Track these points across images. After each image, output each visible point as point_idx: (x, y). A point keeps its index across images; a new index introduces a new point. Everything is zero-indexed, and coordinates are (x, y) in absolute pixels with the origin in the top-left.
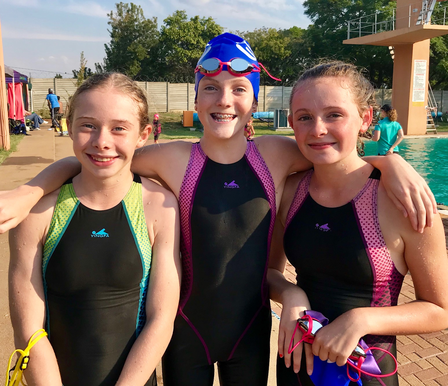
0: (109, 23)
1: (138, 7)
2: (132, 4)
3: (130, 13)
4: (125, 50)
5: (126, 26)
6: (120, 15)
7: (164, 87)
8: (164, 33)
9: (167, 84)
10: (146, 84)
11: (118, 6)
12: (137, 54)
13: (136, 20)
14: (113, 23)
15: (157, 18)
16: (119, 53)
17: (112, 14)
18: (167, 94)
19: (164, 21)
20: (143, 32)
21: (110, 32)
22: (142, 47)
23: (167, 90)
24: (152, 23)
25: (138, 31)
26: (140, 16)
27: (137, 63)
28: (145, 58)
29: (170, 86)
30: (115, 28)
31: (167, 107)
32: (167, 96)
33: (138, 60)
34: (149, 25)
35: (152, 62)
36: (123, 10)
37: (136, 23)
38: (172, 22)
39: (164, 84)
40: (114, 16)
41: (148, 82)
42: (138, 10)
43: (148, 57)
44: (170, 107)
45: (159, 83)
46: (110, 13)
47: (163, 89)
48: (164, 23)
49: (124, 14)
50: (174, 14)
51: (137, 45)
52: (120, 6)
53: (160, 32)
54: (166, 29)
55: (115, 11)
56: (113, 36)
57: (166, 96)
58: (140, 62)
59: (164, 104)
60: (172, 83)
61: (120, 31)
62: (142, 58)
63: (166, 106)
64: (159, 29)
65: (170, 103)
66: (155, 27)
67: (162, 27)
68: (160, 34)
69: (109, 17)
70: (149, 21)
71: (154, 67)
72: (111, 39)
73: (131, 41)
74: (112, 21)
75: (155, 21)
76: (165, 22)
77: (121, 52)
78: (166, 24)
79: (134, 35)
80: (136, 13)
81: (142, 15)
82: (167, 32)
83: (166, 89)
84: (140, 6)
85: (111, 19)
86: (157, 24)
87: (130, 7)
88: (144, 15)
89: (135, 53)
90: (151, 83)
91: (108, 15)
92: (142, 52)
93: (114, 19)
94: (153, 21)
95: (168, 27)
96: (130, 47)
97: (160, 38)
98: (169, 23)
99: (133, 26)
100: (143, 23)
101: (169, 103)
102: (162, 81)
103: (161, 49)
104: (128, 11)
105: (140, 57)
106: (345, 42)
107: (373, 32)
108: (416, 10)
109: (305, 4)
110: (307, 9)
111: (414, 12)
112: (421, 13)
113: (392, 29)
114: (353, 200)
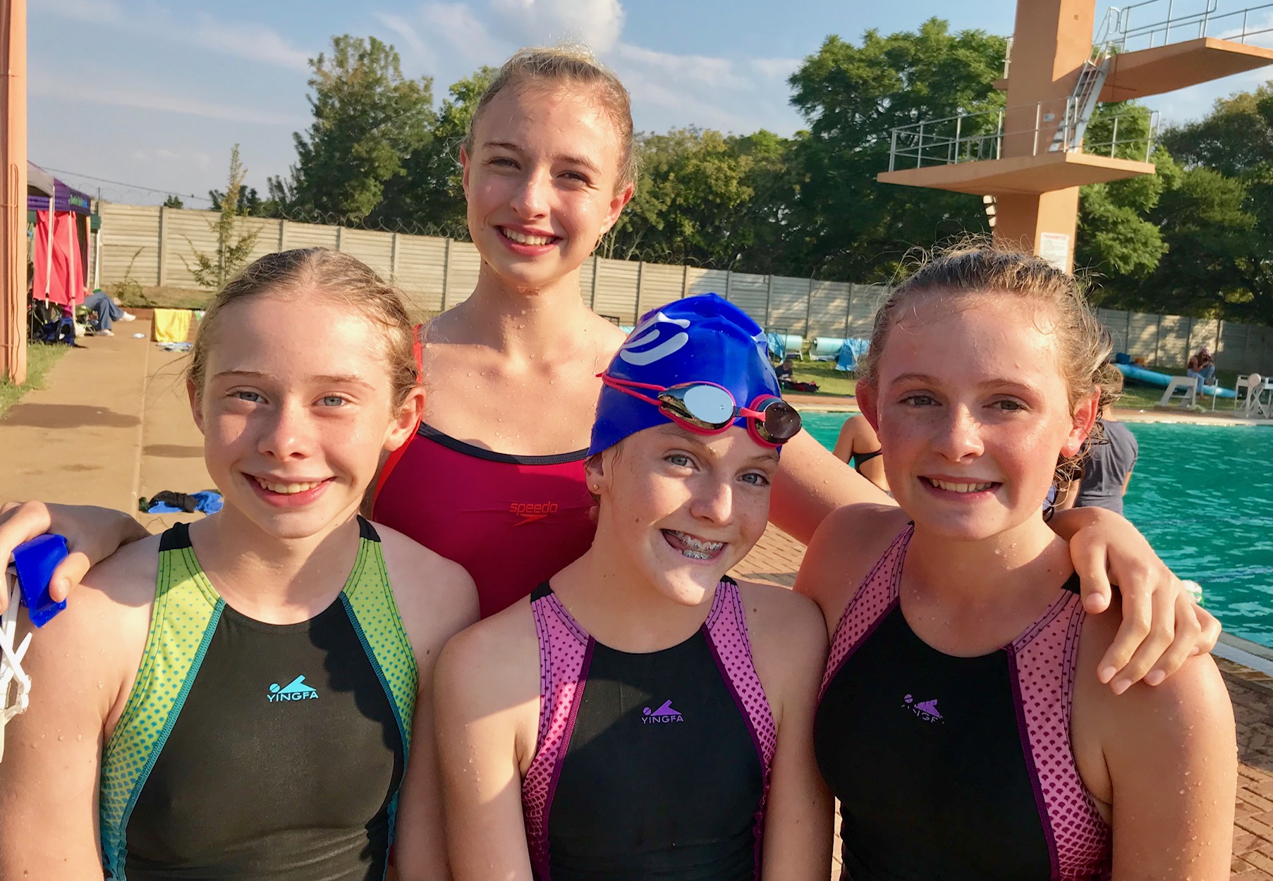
0: (311, 83)
1: (387, 49)
2: (373, 41)
3: (366, 61)
4: (347, 151)
5: (351, 94)
6: (341, 63)
7: (438, 249)
8: (446, 119)
9: (447, 243)
10: (394, 238)
11: (337, 42)
12: (377, 164)
13: (378, 82)
14: (320, 84)
15: (432, 79)
16: (332, 157)
17: (321, 60)
18: (446, 266)
19: (450, 90)
20: (396, 112)
21: (313, 104)
22: (388, 148)
23: (447, 256)
24: (418, 92)
25: (384, 108)
26: (391, 70)
27: (375, 186)
28: (396, 175)
29: (455, 249)
30: (325, 96)
31: (444, 299)
32: (445, 271)
33: (376, 179)
34: (410, 98)
35: (413, 185)
36: (350, 54)
37: (379, 90)
38: (472, 94)
39: (440, 242)
40: (327, 66)
41: (398, 236)
42: (387, 57)
43: (403, 172)
44: (451, 299)
45: (427, 238)
46: (315, 59)
47: (438, 253)
48: (451, 94)
49: (352, 63)
50: (476, 76)
51: (378, 143)
52: (342, 45)
53: (438, 115)
54: (453, 109)
55: (330, 54)
56: (318, 113)
57: (442, 273)
58: (381, 183)
59: (434, 291)
60: (461, 241)
61: (337, 105)
62: (387, 176)
63: (441, 296)
64: (436, 108)
65: (452, 290)
66: (427, 100)
67: (445, 103)
68: (438, 120)
69: (314, 69)
70: (412, 88)
71: (418, 198)
72: (314, 120)
73: (363, 131)
74: (319, 79)
75: (427, 88)
76: (452, 92)
77: (337, 155)
78: (456, 96)
79: (373, 118)
80: (383, 63)
81: (396, 69)
82: (455, 117)
83: (443, 254)
84: (392, 48)
85: (316, 73)
86: (431, 95)
87: (367, 46)
88: (402, 68)
89: (371, 161)
90: (407, 236)
91: (311, 61)
92: (389, 161)
93: (325, 75)
94: (421, 86)
95: (460, 104)
96: (360, 146)
97: (437, 129)
98: (462, 96)
99: (370, 96)
100: (396, 89)
101: (450, 290)
102: (435, 234)
103: (438, 156)
104: (362, 57)
105: (381, 172)
106: (882, 178)
107: (949, 159)
108: (1052, 116)
109: (794, 80)
110: (796, 91)
111: (1045, 120)
112: (1061, 124)
113: (995, 157)
114: (1011, 644)
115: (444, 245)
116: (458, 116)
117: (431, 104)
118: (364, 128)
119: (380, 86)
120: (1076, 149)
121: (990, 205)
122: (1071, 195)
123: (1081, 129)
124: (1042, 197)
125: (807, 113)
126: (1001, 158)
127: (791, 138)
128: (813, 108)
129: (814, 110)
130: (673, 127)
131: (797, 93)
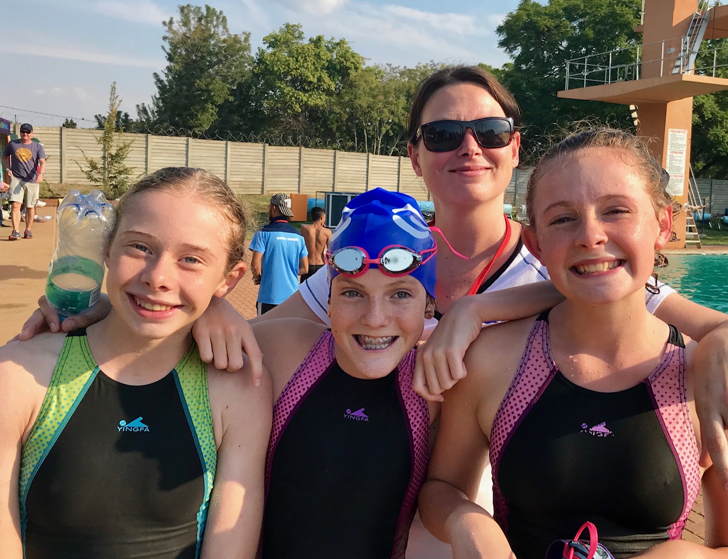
0: (165, 38)
1: (218, 13)
2: (208, 8)
3: (203, 22)
4: (191, 85)
5: (193, 45)
6: (186, 23)
7: (258, 151)
8: (261, 61)
9: (264, 147)
10: (227, 144)
11: (182, 9)
12: (213, 94)
13: (211, 36)
14: (171, 39)
15: (249, 34)
16: (181, 90)
17: (171, 22)
18: (264, 163)
19: (263, 40)
20: (225, 56)
21: (166, 52)
22: (220, 82)
23: (264, 156)
24: (240, 42)
25: (216, 54)
26: (221, 29)
27: (212, 109)
28: (226, 101)
29: (270, 151)
30: (174, 47)
31: (263, 185)
32: (263, 166)
33: (212, 104)
34: (235, 47)
35: (240, 107)
36: (191, 17)
37: (212, 42)
38: (279, 43)
39: (260, 146)
40: (175, 26)
41: (229, 143)
42: (218, 18)
43: (231, 99)
44: (268, 186)
45: (250, 144)
46: (167, 21)
47: (257, 154)
48: (264, 43)
49: (193, 23)
50: (281, 30)
51: (214, 79)
52: (186, 11)
53: (255, 58)
54: (265, 54)
55: (177, 17)
56: (170, 58)
57: (261, 168)
58: (216, 106)
59: (256, 180)
60: (274, 145)
61: (184, 53)
62: (220, 101)
63: (261, 184)
64: (254, 53)
65: (268, 179)
66: (248, 48)
67: (259, 50)
68: (255, 62)
69: (166, 28)
70: (236, 39)
71: (243, 116)
72: (168, 63)
73: (202, 71)
74: (170, 35)
75: (246, 40)
76: (265, 42)
77: (185, 88)
78: (267, 45)
79: (209, 61)
80: (215, 23)
81: (225, 27)
82: (267, 59)
83: (262, 155)
84: (221, 12)
85: (167, 31)
86: (249, 44)
87: (204, 11)
88: (228, 26)
89: (209, 91)
90: (235, 143)
91: (164, 23)
92: (221, 91)
93: (174, 32)
94: (243, 39)
95: (271, 50)
96: (201, 81)
97: (255, 68)
98: (272, 45)
99: (207, 47)
100: (224, 41)
101: (267, 180)
102: (256, 141)
103: (256, 86)
104: (200, 19)
105: (216, 99)
106: (561, 94)
107: (606, 81)
108: (673, 50)
109: (500, 30)
110: (502, 37)
111: (668, 52)
112: (679, 55)
113: (635, 79)
114: (647, 379)
115: (262, 148)
116: (269, 58)
117: (250, 51)
118: (203, 69)
119: (213, 40)
120: (690, 72)
121: (633, 111)
122: (688, 103)
123: (693, 58)
124: (669, 105)
125: (511, 51)
126: (640, 78)
127: (500, 69)
128: (515, 48)
129: (516, 49)
130: (419, 63)
131: (503, 39)
